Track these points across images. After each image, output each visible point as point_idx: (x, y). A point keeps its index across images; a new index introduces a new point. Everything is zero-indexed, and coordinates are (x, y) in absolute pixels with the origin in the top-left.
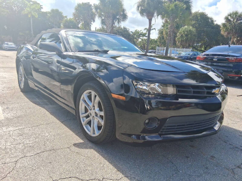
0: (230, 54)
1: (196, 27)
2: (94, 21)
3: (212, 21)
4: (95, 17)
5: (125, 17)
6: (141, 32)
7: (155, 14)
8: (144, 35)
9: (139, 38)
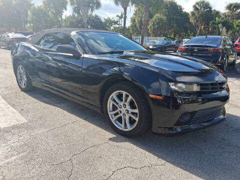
0: (207, 45)
1: (166, 15)
2: (66, 9)
3: (181, 9)
4: (66, 4)
5: (98, 5)
6: (113, 19)
7: (130, 3)
8: (116, 23)
9: (111, 26)
